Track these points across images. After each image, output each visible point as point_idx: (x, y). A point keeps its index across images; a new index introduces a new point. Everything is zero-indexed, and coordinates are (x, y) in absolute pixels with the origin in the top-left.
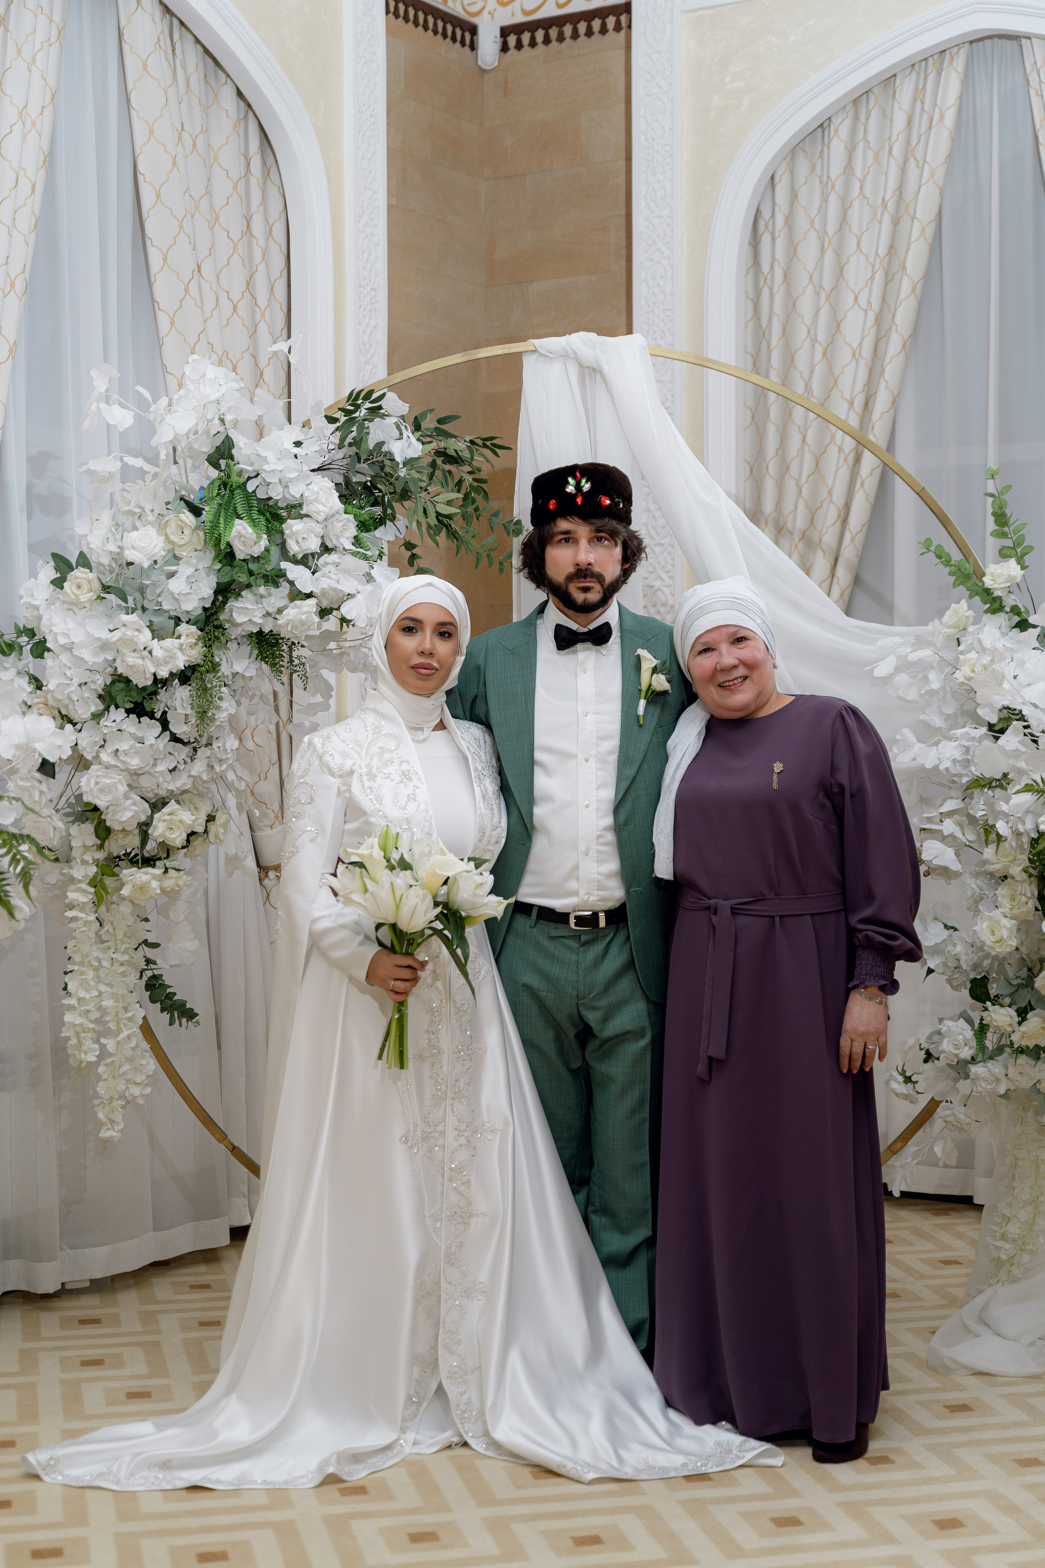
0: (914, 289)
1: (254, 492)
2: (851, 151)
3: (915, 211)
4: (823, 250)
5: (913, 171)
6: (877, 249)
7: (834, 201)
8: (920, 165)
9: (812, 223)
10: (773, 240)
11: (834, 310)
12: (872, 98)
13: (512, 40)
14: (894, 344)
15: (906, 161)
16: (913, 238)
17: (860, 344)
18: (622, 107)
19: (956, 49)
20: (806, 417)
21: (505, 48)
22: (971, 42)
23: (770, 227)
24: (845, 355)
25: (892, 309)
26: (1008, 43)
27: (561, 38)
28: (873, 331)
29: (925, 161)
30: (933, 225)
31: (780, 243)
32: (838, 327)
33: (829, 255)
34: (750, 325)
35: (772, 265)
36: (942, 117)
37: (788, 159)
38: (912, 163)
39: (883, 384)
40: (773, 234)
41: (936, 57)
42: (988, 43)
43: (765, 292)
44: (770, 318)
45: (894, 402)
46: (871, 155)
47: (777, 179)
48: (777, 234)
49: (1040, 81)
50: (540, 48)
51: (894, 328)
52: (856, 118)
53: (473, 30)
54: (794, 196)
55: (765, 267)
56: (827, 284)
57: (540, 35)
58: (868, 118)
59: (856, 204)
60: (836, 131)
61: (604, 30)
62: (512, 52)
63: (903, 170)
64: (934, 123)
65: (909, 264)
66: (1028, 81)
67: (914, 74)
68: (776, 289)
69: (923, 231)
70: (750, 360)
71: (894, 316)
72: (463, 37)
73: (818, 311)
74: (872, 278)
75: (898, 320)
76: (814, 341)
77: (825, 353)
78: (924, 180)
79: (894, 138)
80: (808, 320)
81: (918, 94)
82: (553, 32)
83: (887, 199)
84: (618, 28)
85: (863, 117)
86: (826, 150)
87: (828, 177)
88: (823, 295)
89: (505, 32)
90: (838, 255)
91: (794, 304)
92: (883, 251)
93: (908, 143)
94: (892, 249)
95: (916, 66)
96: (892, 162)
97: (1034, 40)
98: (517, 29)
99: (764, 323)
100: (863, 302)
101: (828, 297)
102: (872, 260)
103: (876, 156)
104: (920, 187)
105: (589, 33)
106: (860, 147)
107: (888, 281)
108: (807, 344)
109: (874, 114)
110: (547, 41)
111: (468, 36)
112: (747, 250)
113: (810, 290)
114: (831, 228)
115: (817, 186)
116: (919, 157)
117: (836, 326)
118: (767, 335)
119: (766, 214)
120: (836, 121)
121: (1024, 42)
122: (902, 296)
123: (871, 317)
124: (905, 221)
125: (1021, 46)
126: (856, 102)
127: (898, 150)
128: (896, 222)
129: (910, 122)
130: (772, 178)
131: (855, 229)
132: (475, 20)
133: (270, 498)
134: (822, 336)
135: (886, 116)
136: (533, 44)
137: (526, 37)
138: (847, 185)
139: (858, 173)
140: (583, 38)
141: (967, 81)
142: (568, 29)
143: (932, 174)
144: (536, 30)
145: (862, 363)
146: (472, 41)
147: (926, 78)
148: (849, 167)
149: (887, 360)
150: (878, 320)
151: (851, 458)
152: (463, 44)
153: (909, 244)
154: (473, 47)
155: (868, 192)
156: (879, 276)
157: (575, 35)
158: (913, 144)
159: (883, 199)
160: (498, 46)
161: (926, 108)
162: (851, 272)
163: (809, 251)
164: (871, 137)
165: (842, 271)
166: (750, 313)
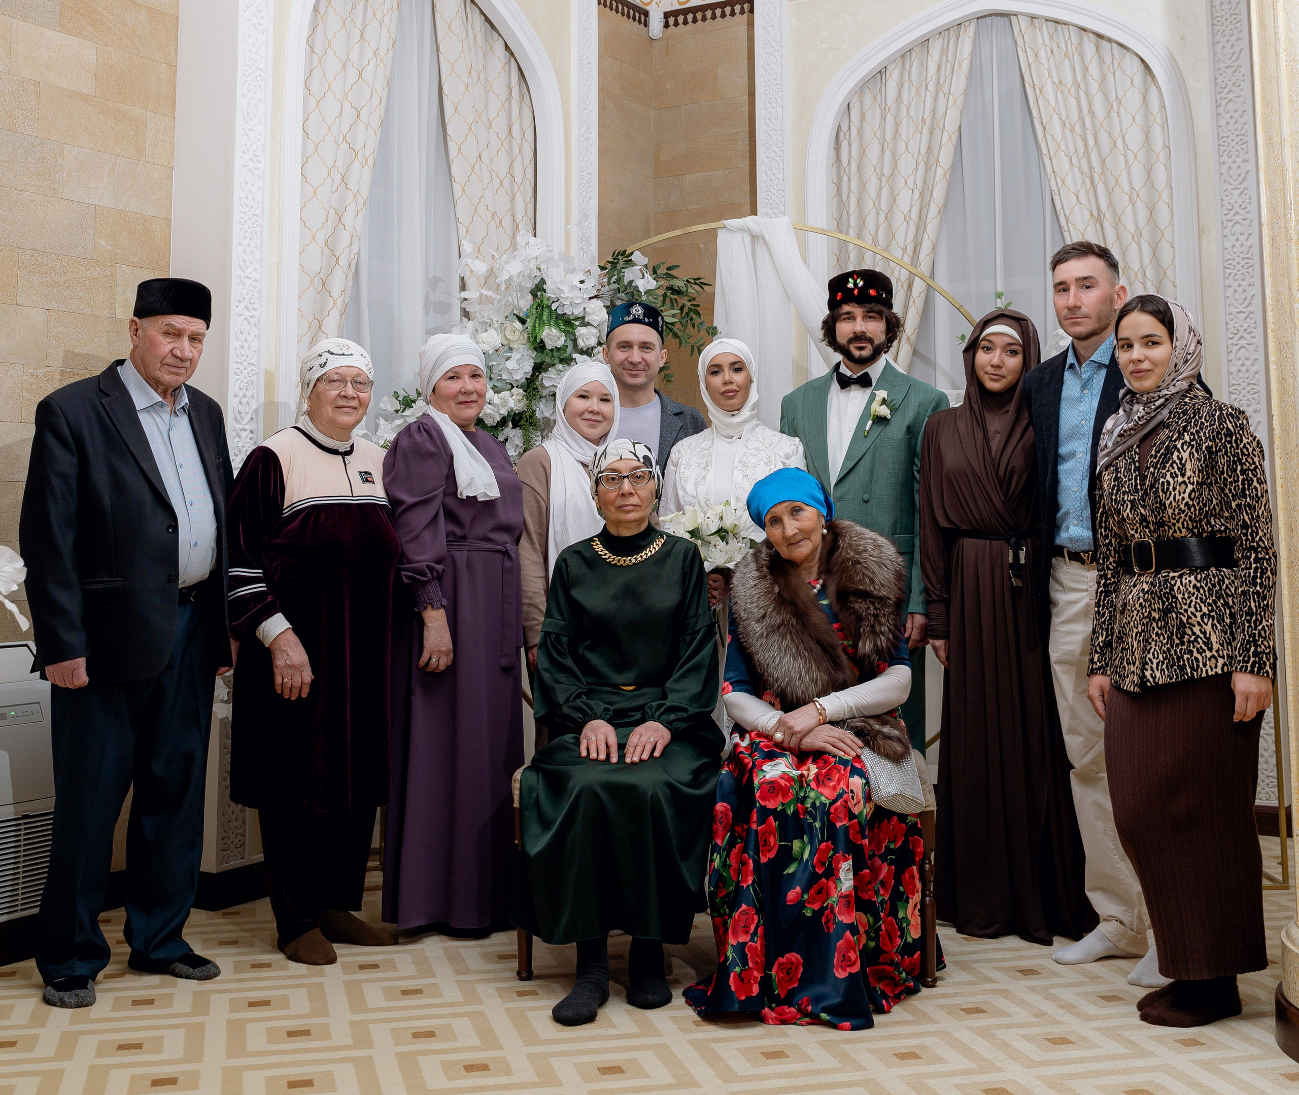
0: (945, 175)
1: (556, 310)
2: (900, 87)
3: (944, 125)
4: (883, 152)
5: (942, 100)
6: (919, 149)
7: (890, 119)
8: (946, 96)
9: (875, 134)
10: (850, 145)
11: (892, 189)
12: (913, 54)
13: (671, 20)
14: (933, 210)
15: (937, 93)
16: (944, 142)
17: (910, 211)
18: (745, 62)
19: (968, 22)
20: (874, 258)
21: (667, 25)
22: (978, 18)
23: (847, 137)
24: (899, 218)
25: (930, 189)
26: (1001, 19)
27: (704, 19)
28: (918, 202)
29: (950, 93)
30: (957, 133)
31: (855, 147)
32: (895, 200)
33: (888, 154)
34: (834, 200)
35: (849, 161)
36: (960, 65)
37: (859, 93)
38: (941, 95)
39: (926, 236)
40: (849, 141)
41: (955, 28)
42: (988, 19)
43: (845, 178)
44: (849, 195)
45: (933, 249)
46: (913, 90)
47: (851, 106)
48: (852, 141)
49: (1024, 42)
50: (690, 25)
51: (932, 199)
52: (903, 66)
53: (646, 14)
54: (863, 116)
55: (845, 162)
56: (887, 172)
57: (690, 17)
58: (911, 66)
59: (904, 121)
60: (890, 74)
61: (733, 14)
62: (672, 27)
63: (935, 99)
64: (955, 69)
65: (940, 159)
66: (1016, 43)
67: (941, 38)
68: (852, 176)
69: (950, 138)
70: (835, 223)
71: (931, 194)
72: (640, 18)
73: (881, 189)
74: (917, 168)
75: (935, 195)
76: (878, 210)
77: (886, 217)
78: (949, 106)
79: (929, 78)
80: (873, 196)
81: (944, 51)
82: (699, 15)
83: (926, 116)
84: (742, 12)
85: (907, 67)
86: (883, 87)
87: (886, 104)
88: (884, 180)
89: (667, 15)
90: (894, 154)
91: (864, 186)
92: (923, 150)
93: (938, 82)
94: (929, 149)
95: (942, 33)
96: (928, 93)
97: (1019, 16)
98: (675, 13)
99: (844, 198)
100: (911, 184)
101: (887, 181)
102: (916, 158)
103: (917, 91)
104: (947, 110)
105: (723, 15)
106: (906, 86)
107: (927, 171)
108: (873, 212)
109: (915, 64)
110: (695, 20)
111: (643, 18)
112: (832, 151)
113: (874, 176)
114: (889, 136)
115: (878, 111)
116: (946, 90)
117: (893, 200)
118: (846, 206)
119: (845, 128)
120: (890, 68)
121: (1013, 18)
122: (937, 179)
123: (917, 193)
124: (938, 132)
125: (1010, 21)
126: (902, 56)
127: (931, 86)
128: (931, 133)
129: (939, 69)
130: (848, 105)
131: (904, 137)
132: (647, 8)
133: (565, 314)
134: (884, 206)
135: (924, 66)
136: (685, 22)
137: (681, 19)
138: (898, 110)
139: (905, 101)
140: (719, 19)
141: (976, 42)
142: (709, 13)
143: (955, 101)
144: (688, 14)
145: (911, 223)
146: (645, 21)
147: (949, 41)
148: (899, 98)
149: (928, 221)
150: (921, 195)
151: (906, 285)
152: (640, 22)
153: (941, 146)
154: (646, 25)
155: (912, 113)
156: (922, 167)
157: (714, 17)
158: (942, 82)
159: (923, 117)
160: (662, 24)
161: (949, 60)
162: (902, 165)
163: (873, 152)
164: (913, 78)
165: (896, 165)
166: (835, 192)
